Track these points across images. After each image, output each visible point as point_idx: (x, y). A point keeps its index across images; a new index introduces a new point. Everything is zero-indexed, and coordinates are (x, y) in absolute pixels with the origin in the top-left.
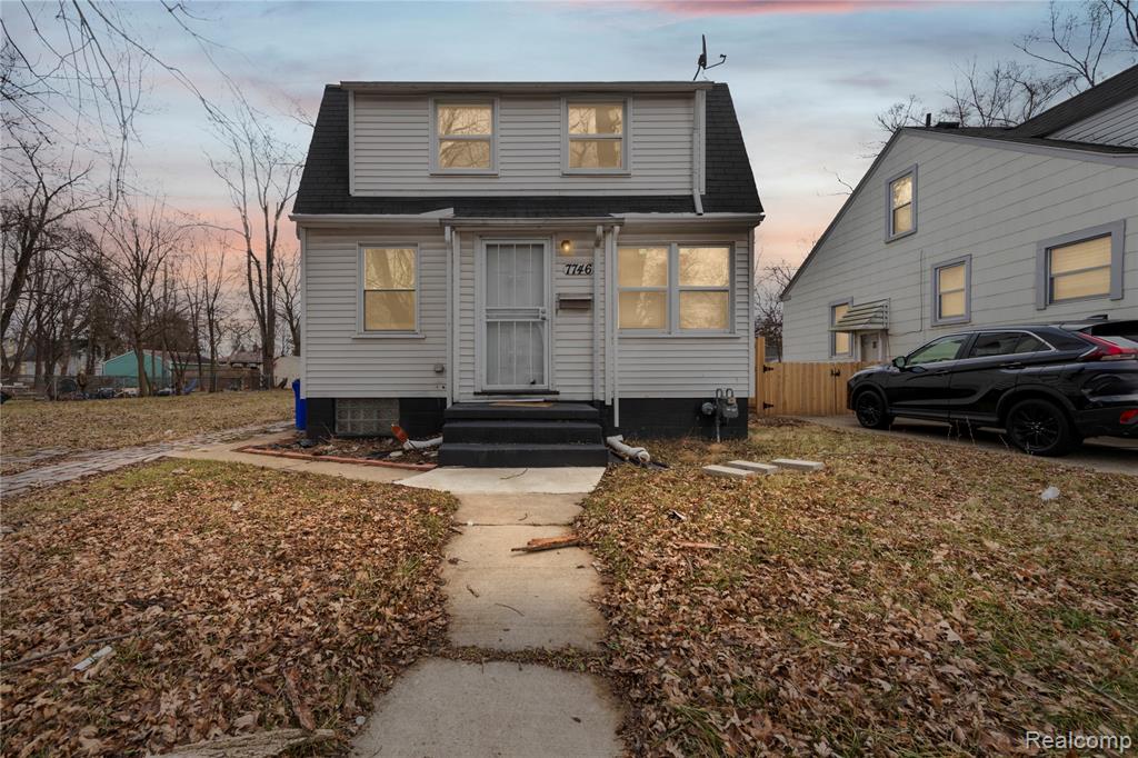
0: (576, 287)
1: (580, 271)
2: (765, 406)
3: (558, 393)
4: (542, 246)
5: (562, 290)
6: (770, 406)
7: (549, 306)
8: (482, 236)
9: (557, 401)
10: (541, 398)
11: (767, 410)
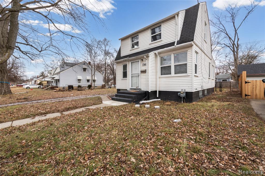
0: (143, 68)
1: (145, 65)
2: (246, 95)
3: (141, 89)
4: (139, 61)
5: (142, 69)
6: (248, 95)
7: (140, 72)
8: (131, 61)
9: (141, 91)
10: (139, 90)
11: (247, 97)
